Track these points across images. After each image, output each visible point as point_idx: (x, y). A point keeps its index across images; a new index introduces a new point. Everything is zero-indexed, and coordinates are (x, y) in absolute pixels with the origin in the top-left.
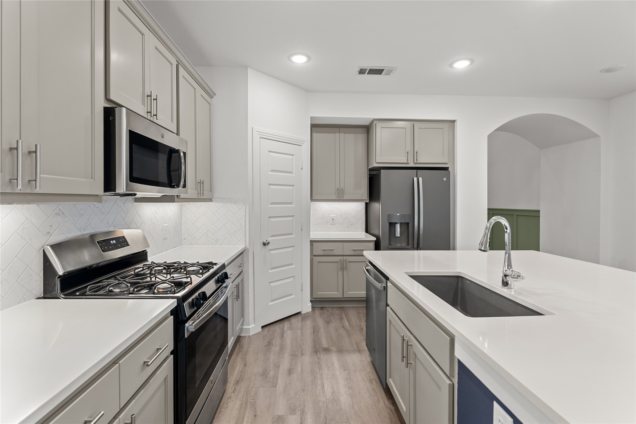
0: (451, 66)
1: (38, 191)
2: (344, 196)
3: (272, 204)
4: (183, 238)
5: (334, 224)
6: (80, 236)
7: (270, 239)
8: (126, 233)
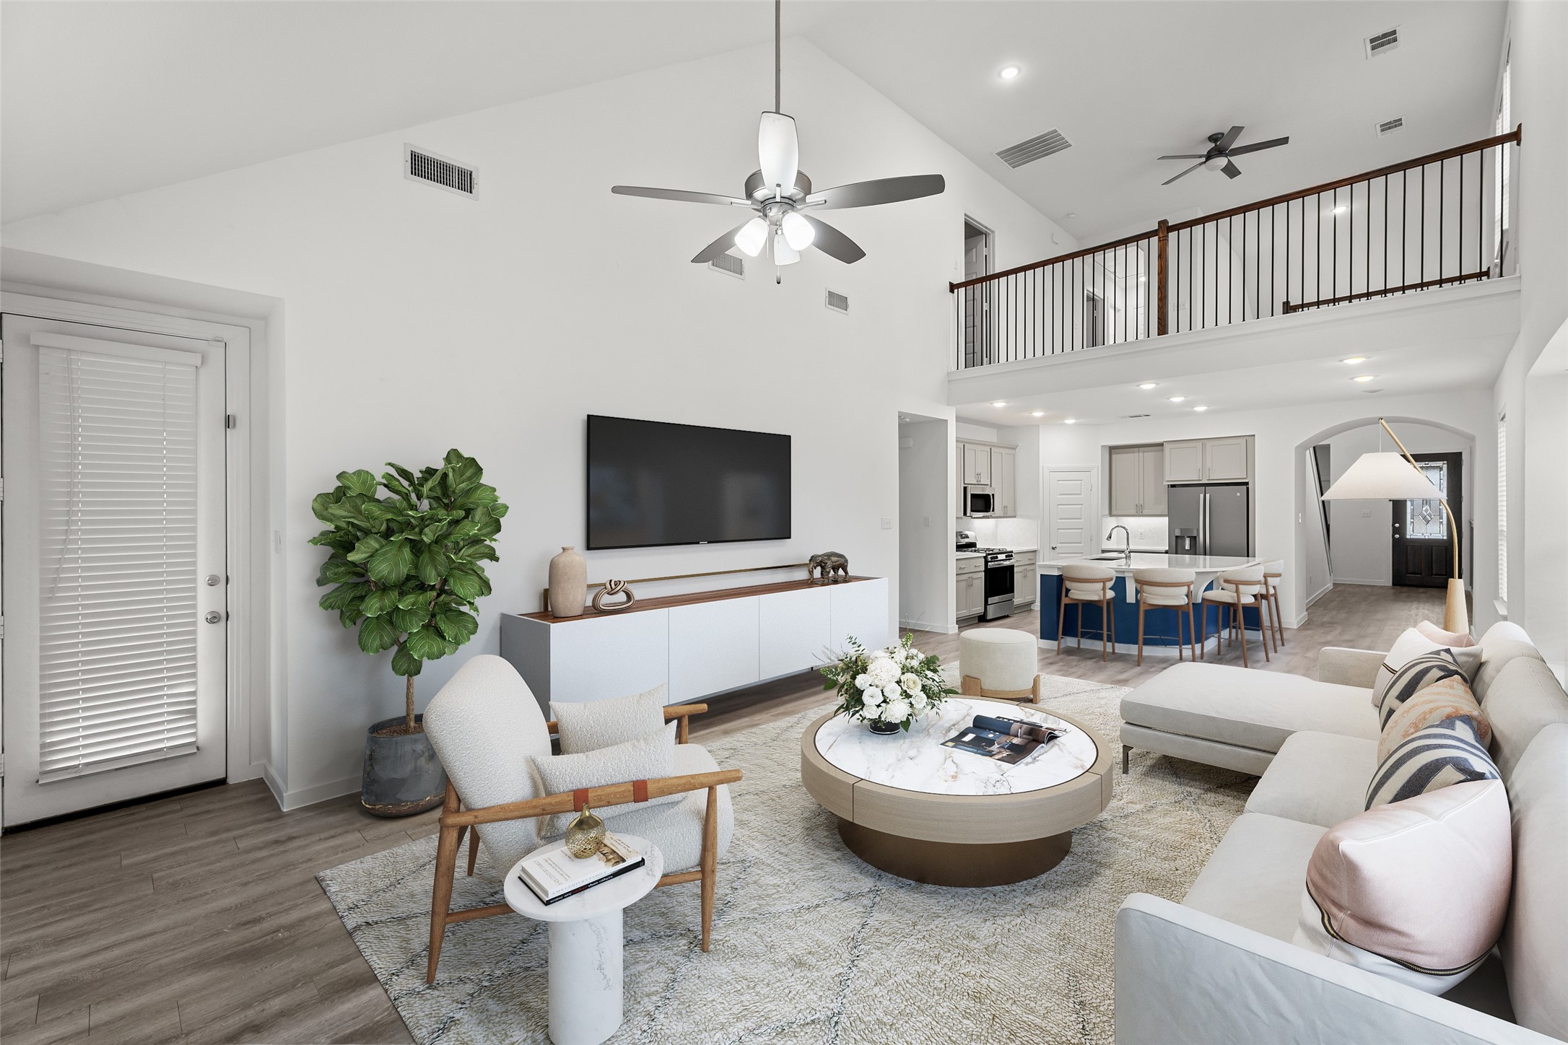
2: (1144, 511)
3: (1061, 519)
7: (1058, 545)
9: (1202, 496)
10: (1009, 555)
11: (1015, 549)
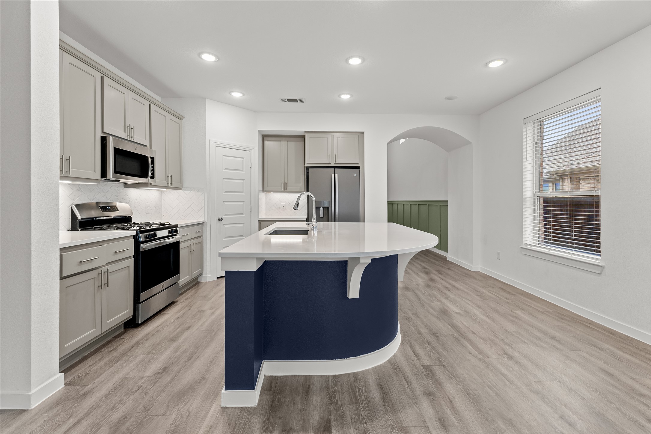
0: (339, 96)
1: (70, 175)
2: (288, 188)
3: (226, 192)
4: (163, 214)
5: (284, 210)
6: (90, 203)
7: (224, 216)
8: (119, 205)
9: (333, 175)
10: (173, 230)
11: (180, 223)
